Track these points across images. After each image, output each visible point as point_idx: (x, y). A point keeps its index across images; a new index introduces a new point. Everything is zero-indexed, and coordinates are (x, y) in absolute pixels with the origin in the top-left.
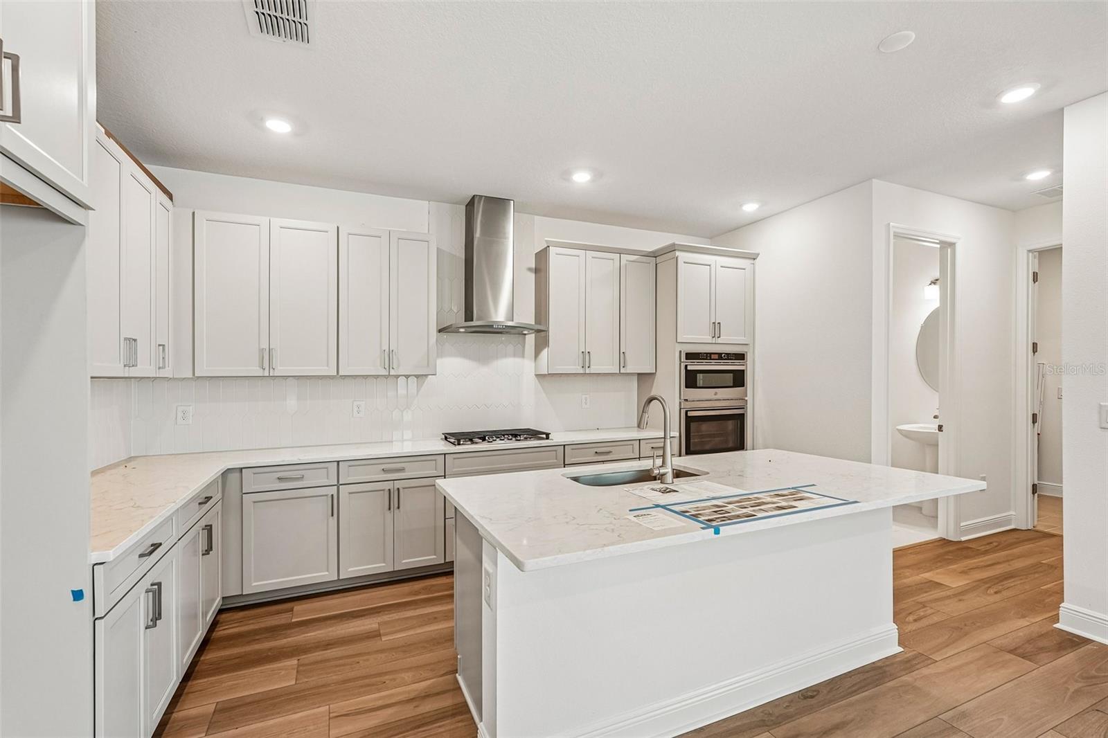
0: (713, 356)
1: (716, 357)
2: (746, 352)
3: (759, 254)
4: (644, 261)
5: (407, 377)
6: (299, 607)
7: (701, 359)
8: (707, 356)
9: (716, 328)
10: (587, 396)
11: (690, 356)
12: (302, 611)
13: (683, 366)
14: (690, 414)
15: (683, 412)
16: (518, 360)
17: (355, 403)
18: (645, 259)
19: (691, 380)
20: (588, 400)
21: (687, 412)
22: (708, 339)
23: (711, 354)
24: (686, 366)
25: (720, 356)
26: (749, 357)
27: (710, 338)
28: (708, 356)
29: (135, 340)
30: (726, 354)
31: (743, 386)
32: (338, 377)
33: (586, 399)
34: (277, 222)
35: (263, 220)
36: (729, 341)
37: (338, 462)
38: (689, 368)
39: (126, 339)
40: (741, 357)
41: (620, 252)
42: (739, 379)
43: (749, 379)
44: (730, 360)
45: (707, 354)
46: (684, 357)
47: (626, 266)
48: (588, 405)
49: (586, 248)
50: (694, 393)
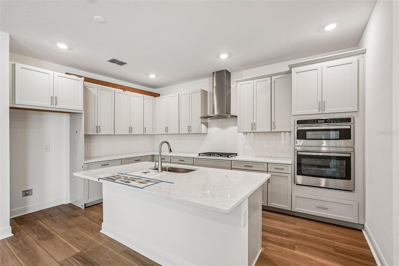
0: (319, 121)
1: (323, 121)
2: (354, 117)
3: (366, 50)
7: (310, 123)
9: (322, 105)
11: (299, 122)
13: (296, 127)
14: (299, 153)
15: (296, 151)
18: (285, 75)
19: (301, 135)
24: (298, 128)
25: (326, 121)
26: (356, 120)
27: (318, 110)
28: (316, 121)
29: (132, 127)
30: (331, 119)
31: (350, 138)
32: (179, 134)
35: (166, 96)
39: (129, 127)
40: (348, 120)
41: (271, 76)
42: (346, 134)
43: (357, 133)
44: (337, 122)
45: (314, 120)
46: (296, 123)
47: (275, 81)
48: (267, 146)
49: (253, 79)
50: (301, 142)
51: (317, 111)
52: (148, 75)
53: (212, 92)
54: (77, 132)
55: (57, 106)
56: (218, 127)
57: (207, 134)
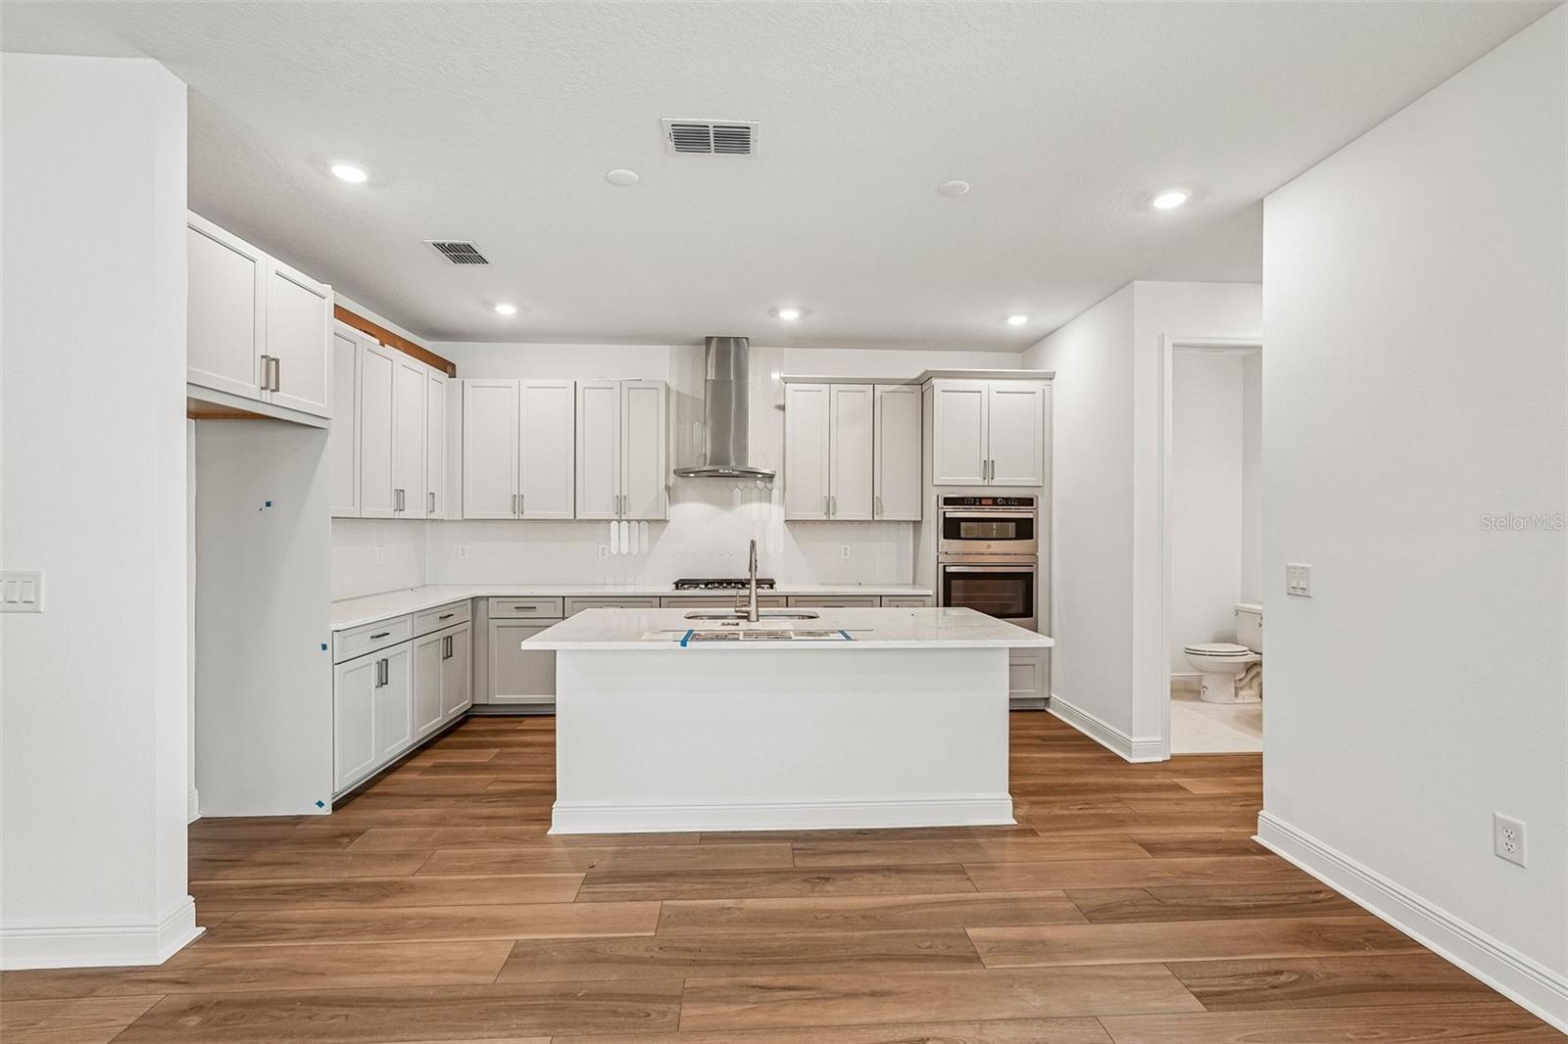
0: (984, 502)
1: (990, 502)
2: (1037, 497)
3: (1055, 373)
4: (909, 390)
5: (639, 521)
6: (528, 721)
7: (967, 505)
8: (975, 501)
9: (988, 468)
10: (848, 547)
11: (948, 501)
12: (528, 724)
13: (941, 512)
14: (948, 570)
15: (941, 566)
16: (765, 506)
17: (600, 546)
18: (905, 388)
19: (952, 529)
20: (848, 551)
21: (945, 567)
22: (978, 480)
23: (981, 499)
24: (944, 513)
25: (995, 501)
26: (1041, 503)
27: (981, 478)
28: (977, 501)
29: (403, 491)
30: (1003, 498)
31: (1032, 538)
32: (575, 520)
33: (846, 549)
34: (525, 382)
35: (514, 382)
36: (1008, 481)
37: (564, 597)
38: (947, 516)
39: (396, 490)
40: (1028, 502)
41: (874, 383)
42: (1025, 530)
43: (1040, 529)
44: (1011, 505)
45: (975, 498)
46: (941, 501)
47: (881, 397)
48: (848, 557)
49: (830, 382)
50: (955, 545)
51: (979, 480)
52: (489, 305)
53: (703, 398)
54: (268, 504)
55: (276, 398)
56: (707, 501)
57: (665, 521)
